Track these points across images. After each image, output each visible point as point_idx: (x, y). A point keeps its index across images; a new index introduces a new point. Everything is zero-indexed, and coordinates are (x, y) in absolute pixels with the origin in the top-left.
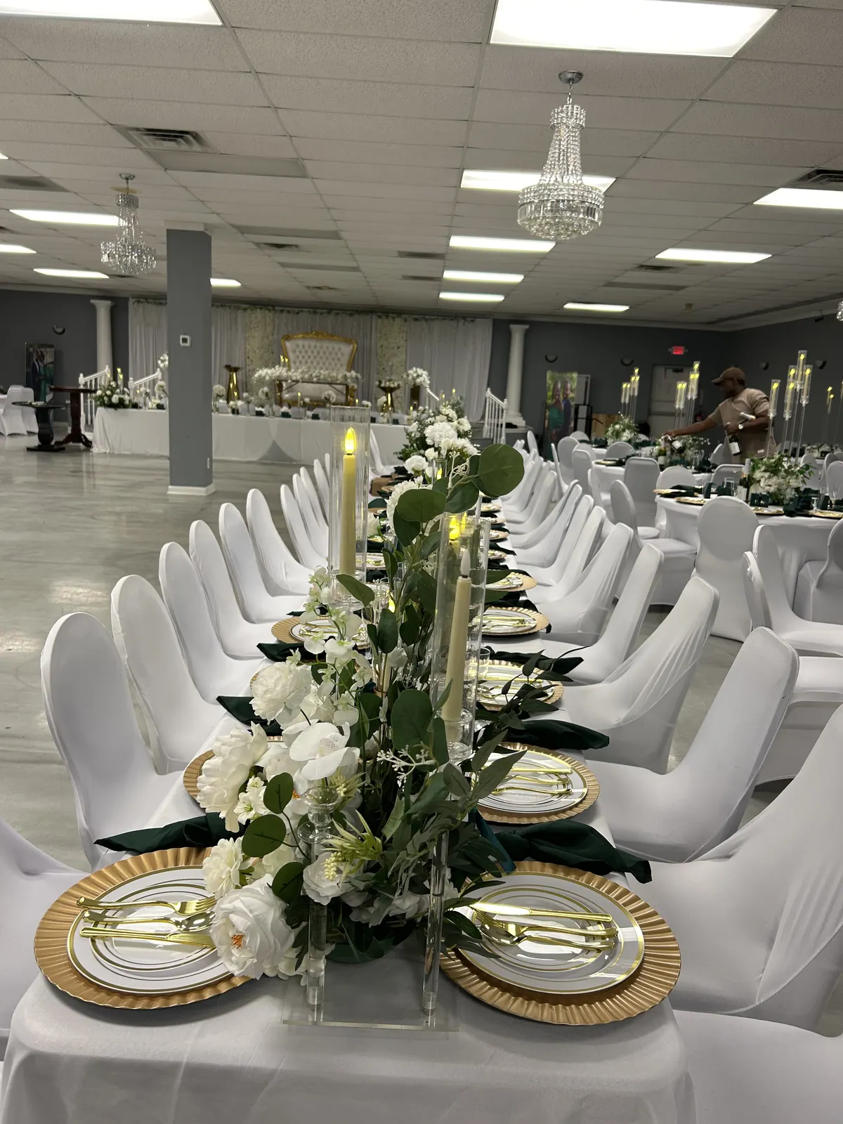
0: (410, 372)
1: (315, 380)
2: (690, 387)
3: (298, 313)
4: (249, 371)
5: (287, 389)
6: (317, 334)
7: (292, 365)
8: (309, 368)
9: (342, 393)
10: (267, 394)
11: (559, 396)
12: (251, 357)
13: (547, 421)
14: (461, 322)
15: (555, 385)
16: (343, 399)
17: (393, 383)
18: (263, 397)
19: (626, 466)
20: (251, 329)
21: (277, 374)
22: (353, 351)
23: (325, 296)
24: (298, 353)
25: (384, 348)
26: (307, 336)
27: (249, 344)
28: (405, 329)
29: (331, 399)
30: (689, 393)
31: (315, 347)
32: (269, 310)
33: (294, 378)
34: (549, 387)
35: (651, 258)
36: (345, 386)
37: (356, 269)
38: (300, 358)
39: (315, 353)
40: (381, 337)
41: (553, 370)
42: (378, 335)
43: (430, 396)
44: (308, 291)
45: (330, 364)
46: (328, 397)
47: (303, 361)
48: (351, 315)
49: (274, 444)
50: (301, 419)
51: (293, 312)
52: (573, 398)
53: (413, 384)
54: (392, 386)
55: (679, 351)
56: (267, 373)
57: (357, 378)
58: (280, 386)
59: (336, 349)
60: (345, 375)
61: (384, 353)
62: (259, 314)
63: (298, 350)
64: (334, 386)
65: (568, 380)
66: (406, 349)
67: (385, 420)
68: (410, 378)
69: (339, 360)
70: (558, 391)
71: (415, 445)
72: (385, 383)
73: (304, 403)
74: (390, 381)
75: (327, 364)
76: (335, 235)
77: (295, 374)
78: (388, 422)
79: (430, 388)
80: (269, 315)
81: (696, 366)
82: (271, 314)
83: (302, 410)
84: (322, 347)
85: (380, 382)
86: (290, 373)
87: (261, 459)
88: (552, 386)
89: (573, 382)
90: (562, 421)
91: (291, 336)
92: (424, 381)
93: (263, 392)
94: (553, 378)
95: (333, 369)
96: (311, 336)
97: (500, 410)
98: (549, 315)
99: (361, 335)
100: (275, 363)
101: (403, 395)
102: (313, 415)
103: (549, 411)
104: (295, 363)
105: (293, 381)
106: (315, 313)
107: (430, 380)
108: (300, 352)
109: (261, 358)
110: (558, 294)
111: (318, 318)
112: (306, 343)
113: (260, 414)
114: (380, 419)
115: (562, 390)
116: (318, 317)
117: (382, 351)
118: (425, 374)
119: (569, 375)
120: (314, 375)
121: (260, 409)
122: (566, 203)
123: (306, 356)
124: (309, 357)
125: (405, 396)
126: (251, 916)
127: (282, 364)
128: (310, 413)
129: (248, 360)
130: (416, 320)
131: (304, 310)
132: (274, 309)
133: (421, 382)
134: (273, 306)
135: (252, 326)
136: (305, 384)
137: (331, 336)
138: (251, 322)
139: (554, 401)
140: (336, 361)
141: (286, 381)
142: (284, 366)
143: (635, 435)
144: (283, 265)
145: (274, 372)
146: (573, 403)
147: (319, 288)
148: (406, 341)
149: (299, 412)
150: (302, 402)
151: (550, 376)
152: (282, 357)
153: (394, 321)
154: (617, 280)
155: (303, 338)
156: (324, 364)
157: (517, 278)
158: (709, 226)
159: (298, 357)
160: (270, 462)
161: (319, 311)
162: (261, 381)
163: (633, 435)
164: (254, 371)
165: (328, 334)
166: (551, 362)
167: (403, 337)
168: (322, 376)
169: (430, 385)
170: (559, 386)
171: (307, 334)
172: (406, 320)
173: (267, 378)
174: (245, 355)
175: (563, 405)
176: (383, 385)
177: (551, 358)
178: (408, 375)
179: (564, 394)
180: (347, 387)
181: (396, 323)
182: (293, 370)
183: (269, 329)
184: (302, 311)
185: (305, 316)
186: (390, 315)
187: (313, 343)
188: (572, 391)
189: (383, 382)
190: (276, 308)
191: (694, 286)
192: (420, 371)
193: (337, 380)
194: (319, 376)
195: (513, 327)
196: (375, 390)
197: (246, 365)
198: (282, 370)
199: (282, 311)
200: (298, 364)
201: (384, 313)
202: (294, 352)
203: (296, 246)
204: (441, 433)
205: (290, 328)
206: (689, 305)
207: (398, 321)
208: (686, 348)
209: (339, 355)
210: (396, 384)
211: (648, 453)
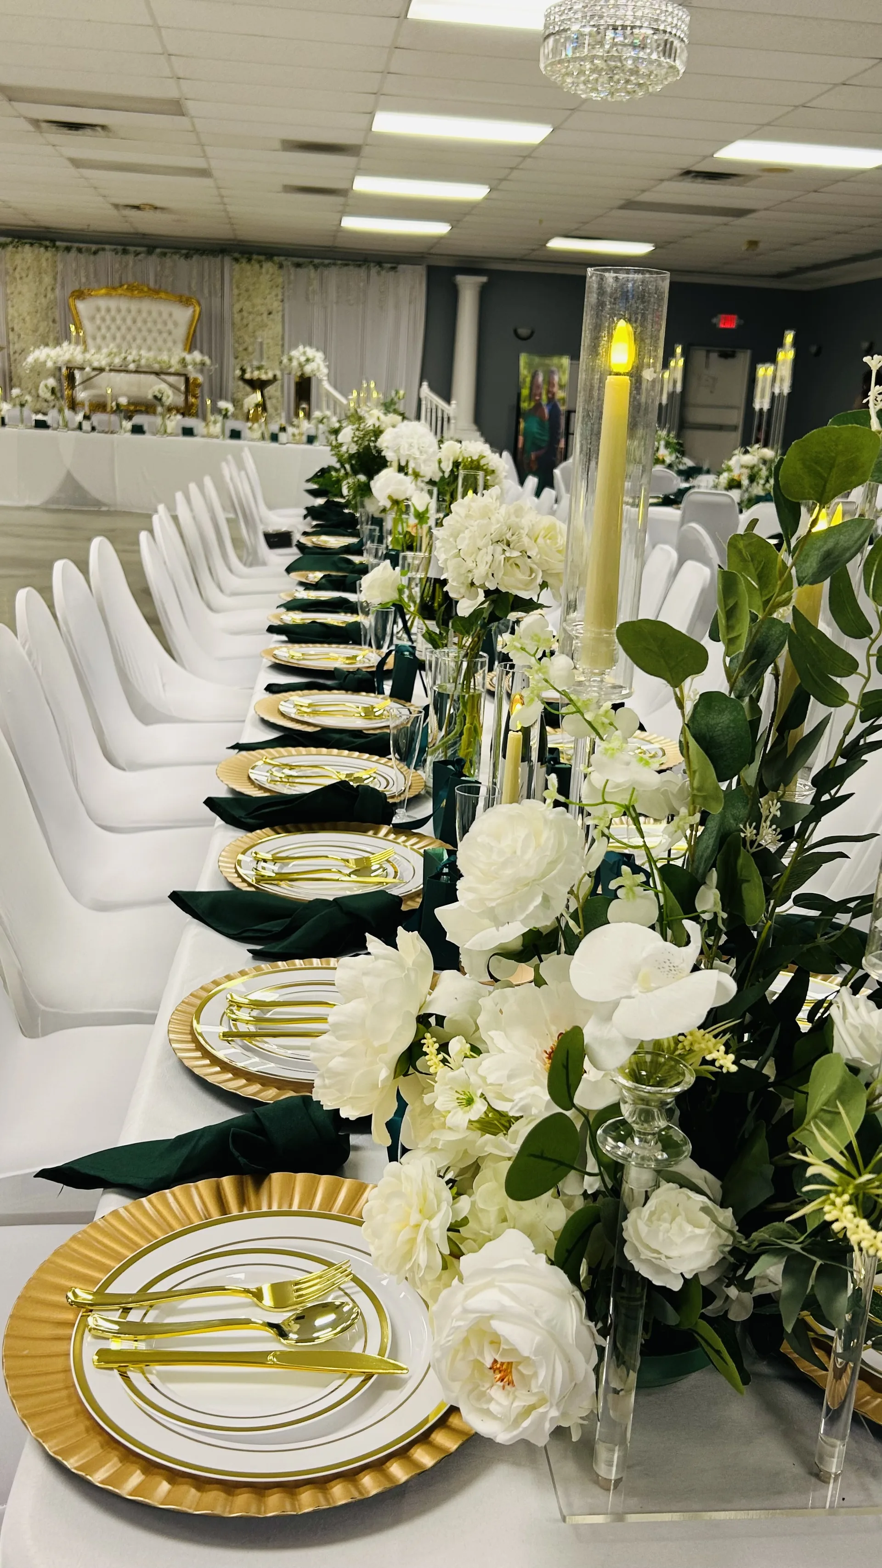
0: (294, 353)
1: (132, 367)
2: (778, 374)
3: (95, 253)
4: (15, 353)
5: (83, 382)
6: (131, 288)
7: (89, 341)
8: (119, 347)
9: (178, 390)
10: (53, 391)
11: (540, 395)
12: (16, 329)
13: (521, 439)
14: (374, 270)
15: (534, 376)
16: (180, 400)
17: (266, 373)
18: (48, 395)
19: (682, 506)
20: (15, 279)
21: (67, 357)
22: (192, 321)
23: (147, 223)
24: (98, 322)
25: (245, 314)
26: (114, 293)
27: (13, 306)
28: (280, 280)
29: (164, 399)
30: (777, 385)
31: (129, 311)
32: (46, 247)
33: (96, 364)
34: (524, 381)
35: (705, 157)
36: (182, 379)
37: (204, 173)
38: (103, 330)
39: (129, 321)
40: (239, 295)
41: (531, 351)
42: (236, 292)
43: (328, 394)
44: (115, 212)
45: (155, 340)
46: (159, 396)
47: (108, 335)
48: (187, 256)
49: (69, 477)
50: (112, 433)
51: (88, 250)
52: (563, 400)
53: (299, 374)
54: (264, 377)
55: (727, 322)
56: (48, 356)
57: (203, 364)
58: (71, 378)
59: (165, 316)
60: (184, 359)
61: (245, 322)
62: (27, 254)
63: (98, 316)
64: (163, 376)
65: (554, 368)
66: (283, 316)
67: (257, 434)
68: (295, 363)
69: (170, 333)
70: (538, 387)
71: (348, 466)
72: (252, 372)
73: (118, 405)
74: (259, 368)
75: (149, 341)
76: (176, 108)
77: (97, 356)
78: (263, 438)
79: (329, 380)
80: (46, 256)
81: (789, 337)
82: (49, 254)
83: (114, 418)
84: (139, 311)
85: (243, 371)
86: (88, 356)
87: (47, 502)
88: (528, 380)
89: (564, 372)
90: (546, 438)
91: (86, 291)
92: (318, 369)
93: (46, 386)
94: (529, 365)
95: (160, 350)
96: (120, 291)
97: (446, 420)
98: (522, 260)
99: (206, 291)
100: (62, 337)
101: (279, 394)
102: (133, 426)
103: (525, 421)
104: (94, 338)
105: (94, 369)
106: (125, 252)
107: (328, 367)
108: (103, 320)
109: (35, 331)
110: (541, 221)
111: (131, 263)
112: (113, 304)
113: (41, 425)
114: (246, 433)
115: (545, 387)
116: (130, 258)
117: (242, 319)
118: (319, 356)
119: (555, 360)
120: (130, 358)
121: (40, 417)
122: (628, 31)
123: (113, 327)
124: (119, 329)
125: (283, 397)
126: (538, 1321)
127: (73, 340)
128: (128, 425)
129: (11, 333)
130: (298, 265)
131: (107, 247)
132: (54, 246)
133: (312, 371)
134: (53, 241)
135: (18, 276)
136: (112, 374)
137: (155, 292)
138: (15, 269)
139: (533, 404)
140: (165, 335)
141: (82, 369)
142: (77, 343)
143: (677, 457)
144: (77, 163)
145: (61, 353)
146: (563, 408)
147: (137, 208)
148: (282, 301)
149: (109, 422)
150: (114, 404)
151: (526, 363)
152: (73, 328)
153: (261, 267)
154: (646, 197)
155: (108, 295)
156: (145, 340)
157: (476, 192)
158: (813, 99)
159: (99, 328)
160: (63, 507)
161: (132, 249)
162: (39, 370)
163: (674, 456)
164: (24, 352)
165: (149, 289)
166: (525, 341)
167: (277, 295)
168: (143, 362)
169: (328, 375)
170: (540, 378)
171: (114, 288)
172: (281, 266)
173: (50, 364)
174: (7, 324)
175: (546, 411)
176: (248, 376)
177: (523, 332)
178: (290, 360)
179: (548, 392)
180: (187, 380)
181: (264, 270)
182: (93, 351)
183: (47, 279)
184: (104, 249)
185: (108, 257)
186: (255, 257)
187: (124, 304)
188: (561, 387)
189: (249, 370)
190: (58, 243)
191: (766, 209)
192: (311, 352)
193: (170, 367)
194: (139, 360)
195: (460, 279)
196: (233, 385)
197: (9, 342)
198: (75, 350)
199: (68, 249)
200: (99, 340)
201: (243, 253)
202: (92, 319)
203: (103, 127)
204: (410, 440)
205: (83, 280)
206: (753, 244)
207: (269, 267)
208: (740, 318)
209: (170, 326)
210: (270, 376)
211: (711, 484)
